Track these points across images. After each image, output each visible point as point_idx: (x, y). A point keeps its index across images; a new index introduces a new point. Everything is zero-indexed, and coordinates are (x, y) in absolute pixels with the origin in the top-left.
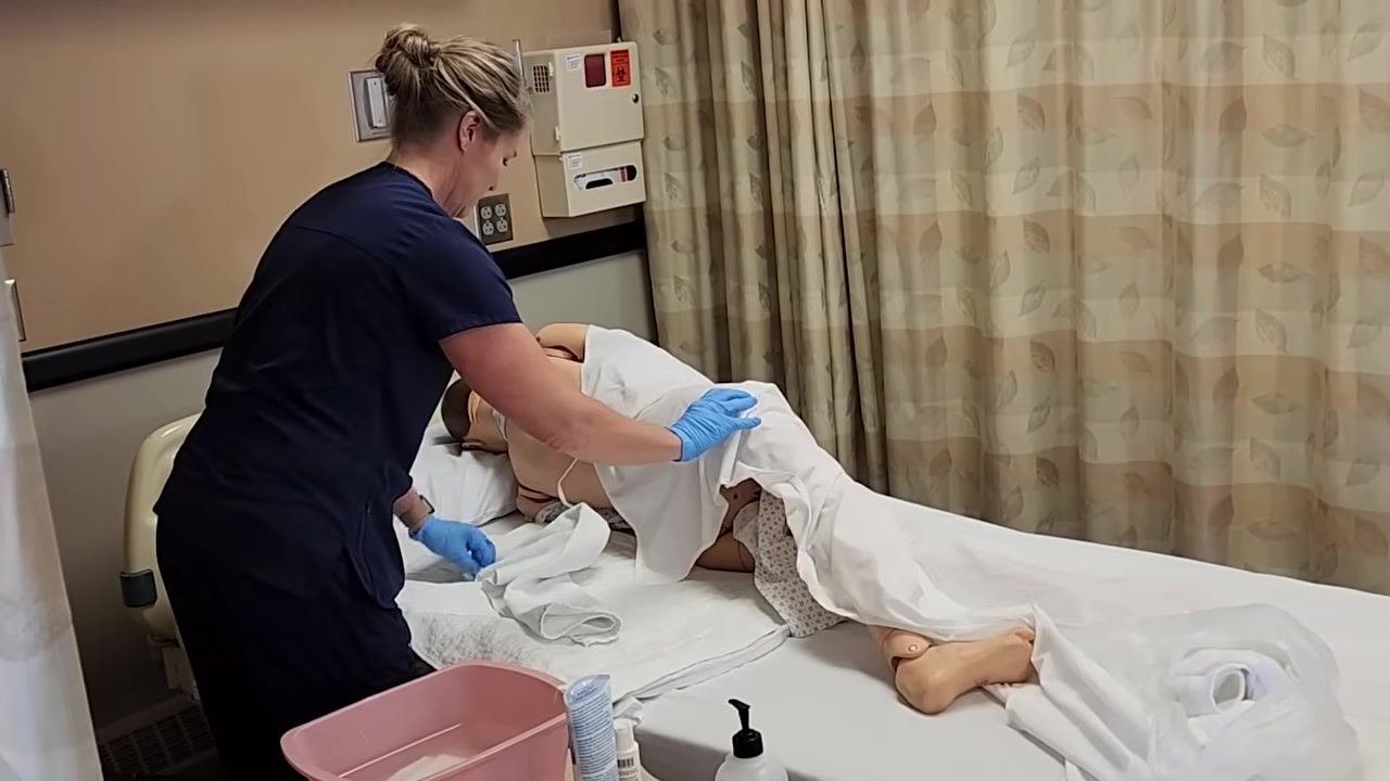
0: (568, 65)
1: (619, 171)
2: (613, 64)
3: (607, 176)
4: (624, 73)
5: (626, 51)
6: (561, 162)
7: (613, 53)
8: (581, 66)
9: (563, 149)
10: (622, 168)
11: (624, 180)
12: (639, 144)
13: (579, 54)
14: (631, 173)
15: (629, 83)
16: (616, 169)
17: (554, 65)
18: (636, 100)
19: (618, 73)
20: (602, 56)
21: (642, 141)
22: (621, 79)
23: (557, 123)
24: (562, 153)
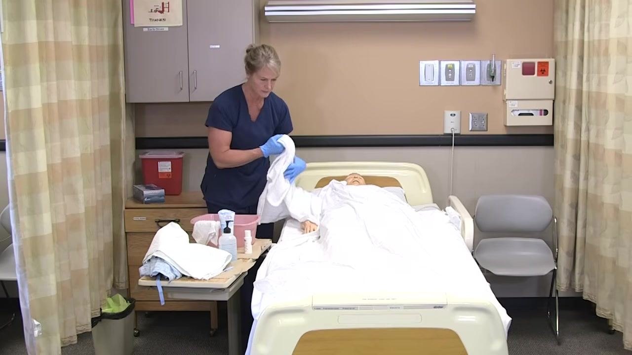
0: (514, 66)
1: (539, 112)
2: (538, 66)
3: (531, 112)
4: (544, 71)
5: (547, 63)
6: (506, 103)
7: (539, 63)
8: (520, 67)
9: (507, 98)
10: (541, 110)
11: (541, 115)
12: (552, 102)
13: (520, 62)
14: (546, 112)
15: (547, 75)
16: (537, 110)
17: (506, 65)
18: (551, 82)
19: (541, 71)
20: (534, 63)
21: (554, 101)
22: (543, 73)
23: (505, 88)
24: (507, 100)
